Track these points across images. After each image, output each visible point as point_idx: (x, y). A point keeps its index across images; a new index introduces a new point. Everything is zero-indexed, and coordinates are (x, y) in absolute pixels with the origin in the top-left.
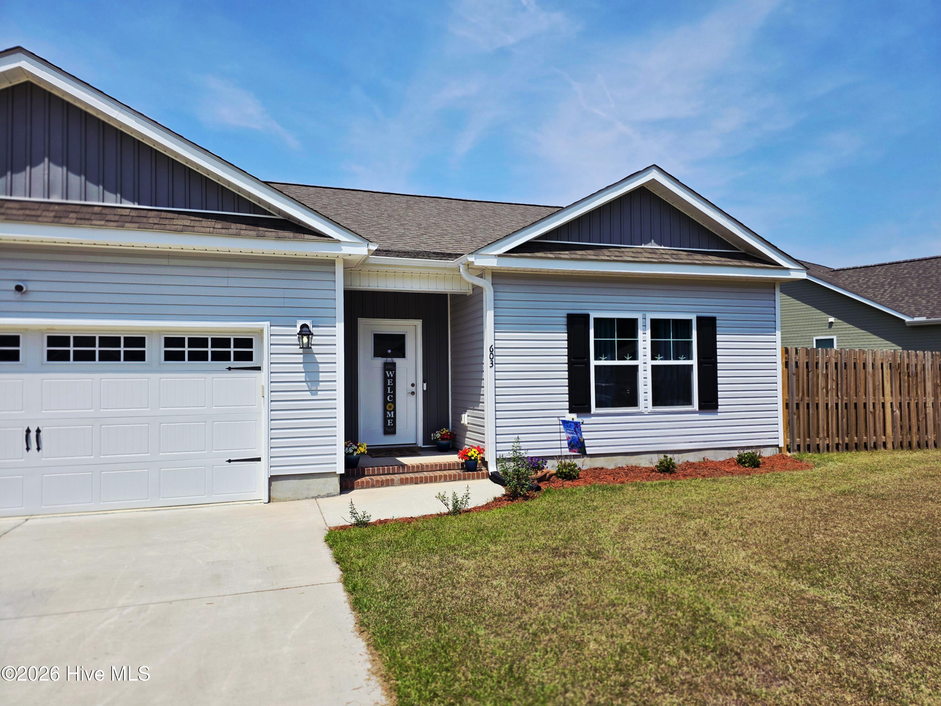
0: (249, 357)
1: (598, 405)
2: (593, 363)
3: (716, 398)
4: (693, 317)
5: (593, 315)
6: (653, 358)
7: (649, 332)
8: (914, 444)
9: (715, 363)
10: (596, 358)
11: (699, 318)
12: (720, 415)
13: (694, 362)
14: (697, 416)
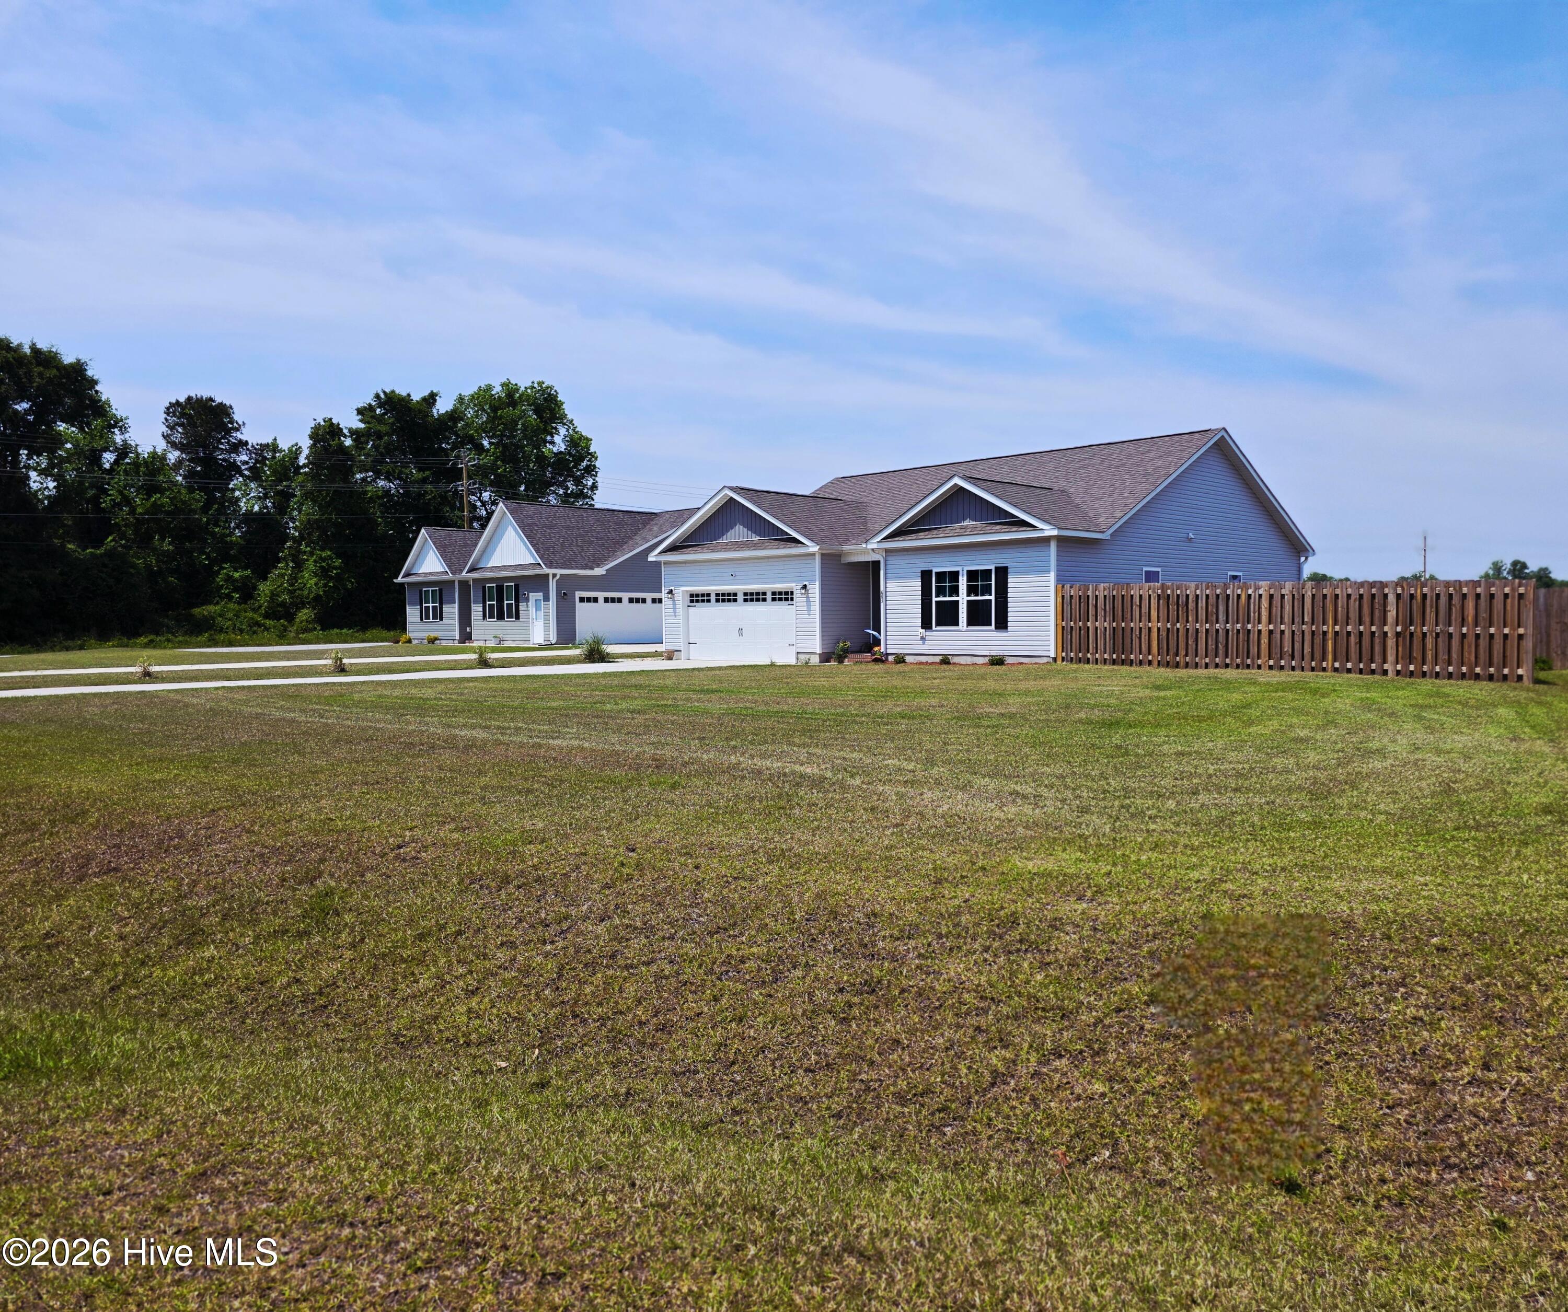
0: (792, 599)
1: (937, 625)
2: (934, 599)
3: (1006, 622)
4: (992, 567)
5: (935, 570)
6: (968, 595)
7: (965, 578)
8: (1182, 664)
9: (1006, 598)
10: (937, 596)
11: (996, 568)
12: (1009, 633)
13: (993, 598)
14: (995, 633)
